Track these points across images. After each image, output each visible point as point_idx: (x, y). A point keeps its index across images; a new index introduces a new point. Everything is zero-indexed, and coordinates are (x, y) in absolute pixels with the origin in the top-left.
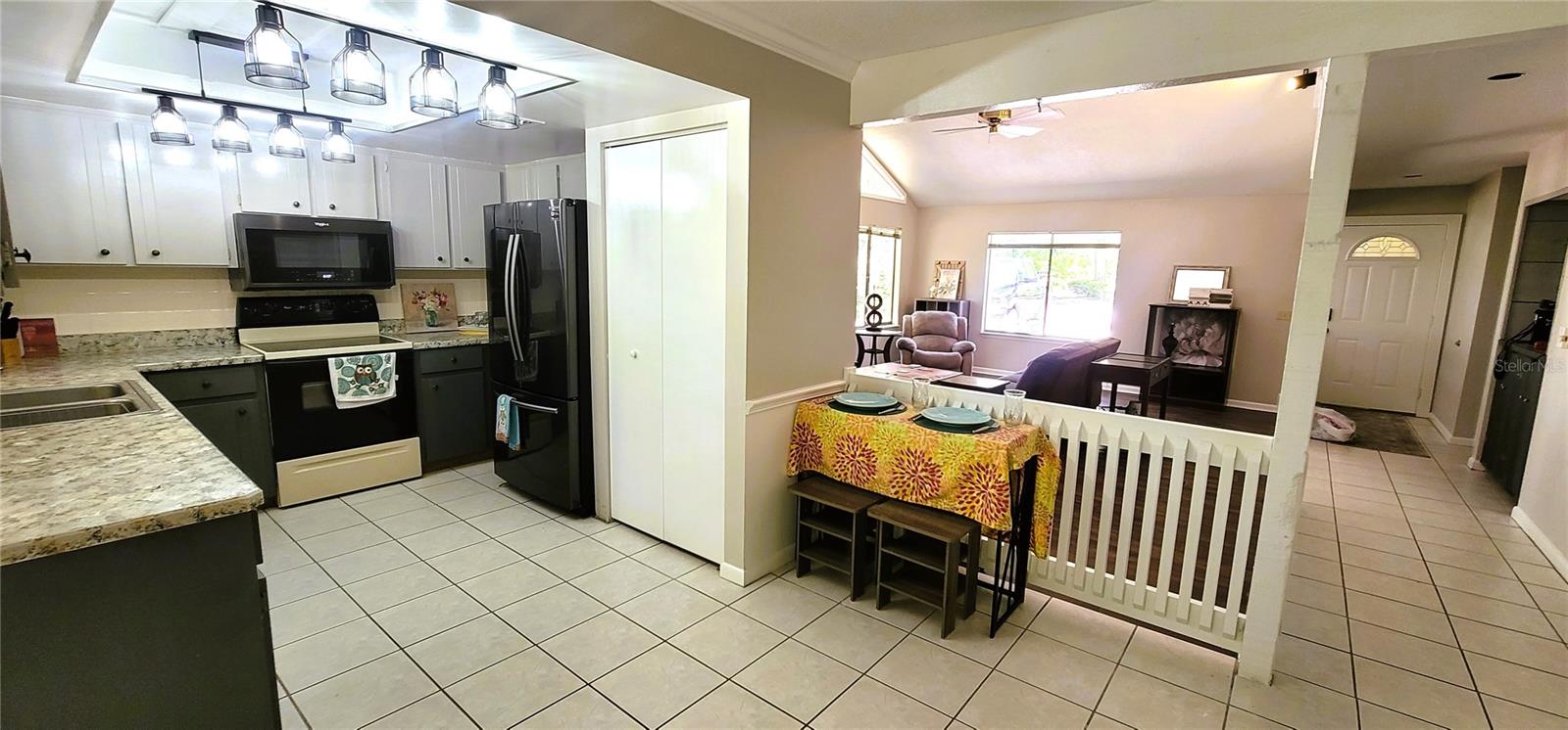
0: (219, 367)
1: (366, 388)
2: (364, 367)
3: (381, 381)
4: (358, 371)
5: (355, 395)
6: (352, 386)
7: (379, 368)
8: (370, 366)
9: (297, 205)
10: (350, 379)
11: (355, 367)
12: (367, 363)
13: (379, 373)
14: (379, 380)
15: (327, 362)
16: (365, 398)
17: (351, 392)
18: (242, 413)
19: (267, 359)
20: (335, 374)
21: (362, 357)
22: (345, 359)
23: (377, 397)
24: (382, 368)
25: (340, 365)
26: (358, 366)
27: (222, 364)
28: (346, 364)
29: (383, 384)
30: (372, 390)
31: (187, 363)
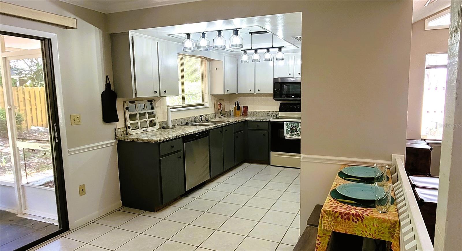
0: (261, 121)
1: (294, 133)
2: (294, 126)
3: (298, 132)
4: (292, 127)
5: (290, 135)
6: (290, 132)
7: (298, 127)
8: (295, 126)
9: (290, 74)
10: (289, 130)
11: (291, 126)
12: (294, 125)
13: (298, 129)
14: (297, 131)
15: (284, 123)
16: (293, 137)
17: (289, 134)
18: (264, 135)
19: (271, 120)
20: (285, 127)
21: (293, 123)
22: (288, 123)
23: (297, 137)
24: (299, 128)
25: (287, 125)
26: (292, 126)
27: (261, 120)
28: (289, 125)
29: (299, 133)
30: (295, 134)
31: (255, 119)
